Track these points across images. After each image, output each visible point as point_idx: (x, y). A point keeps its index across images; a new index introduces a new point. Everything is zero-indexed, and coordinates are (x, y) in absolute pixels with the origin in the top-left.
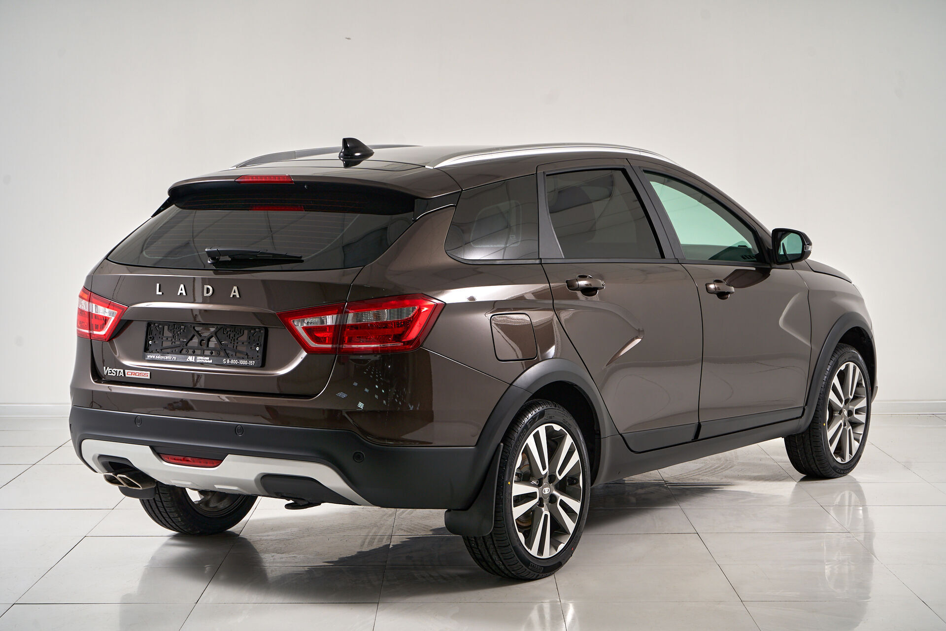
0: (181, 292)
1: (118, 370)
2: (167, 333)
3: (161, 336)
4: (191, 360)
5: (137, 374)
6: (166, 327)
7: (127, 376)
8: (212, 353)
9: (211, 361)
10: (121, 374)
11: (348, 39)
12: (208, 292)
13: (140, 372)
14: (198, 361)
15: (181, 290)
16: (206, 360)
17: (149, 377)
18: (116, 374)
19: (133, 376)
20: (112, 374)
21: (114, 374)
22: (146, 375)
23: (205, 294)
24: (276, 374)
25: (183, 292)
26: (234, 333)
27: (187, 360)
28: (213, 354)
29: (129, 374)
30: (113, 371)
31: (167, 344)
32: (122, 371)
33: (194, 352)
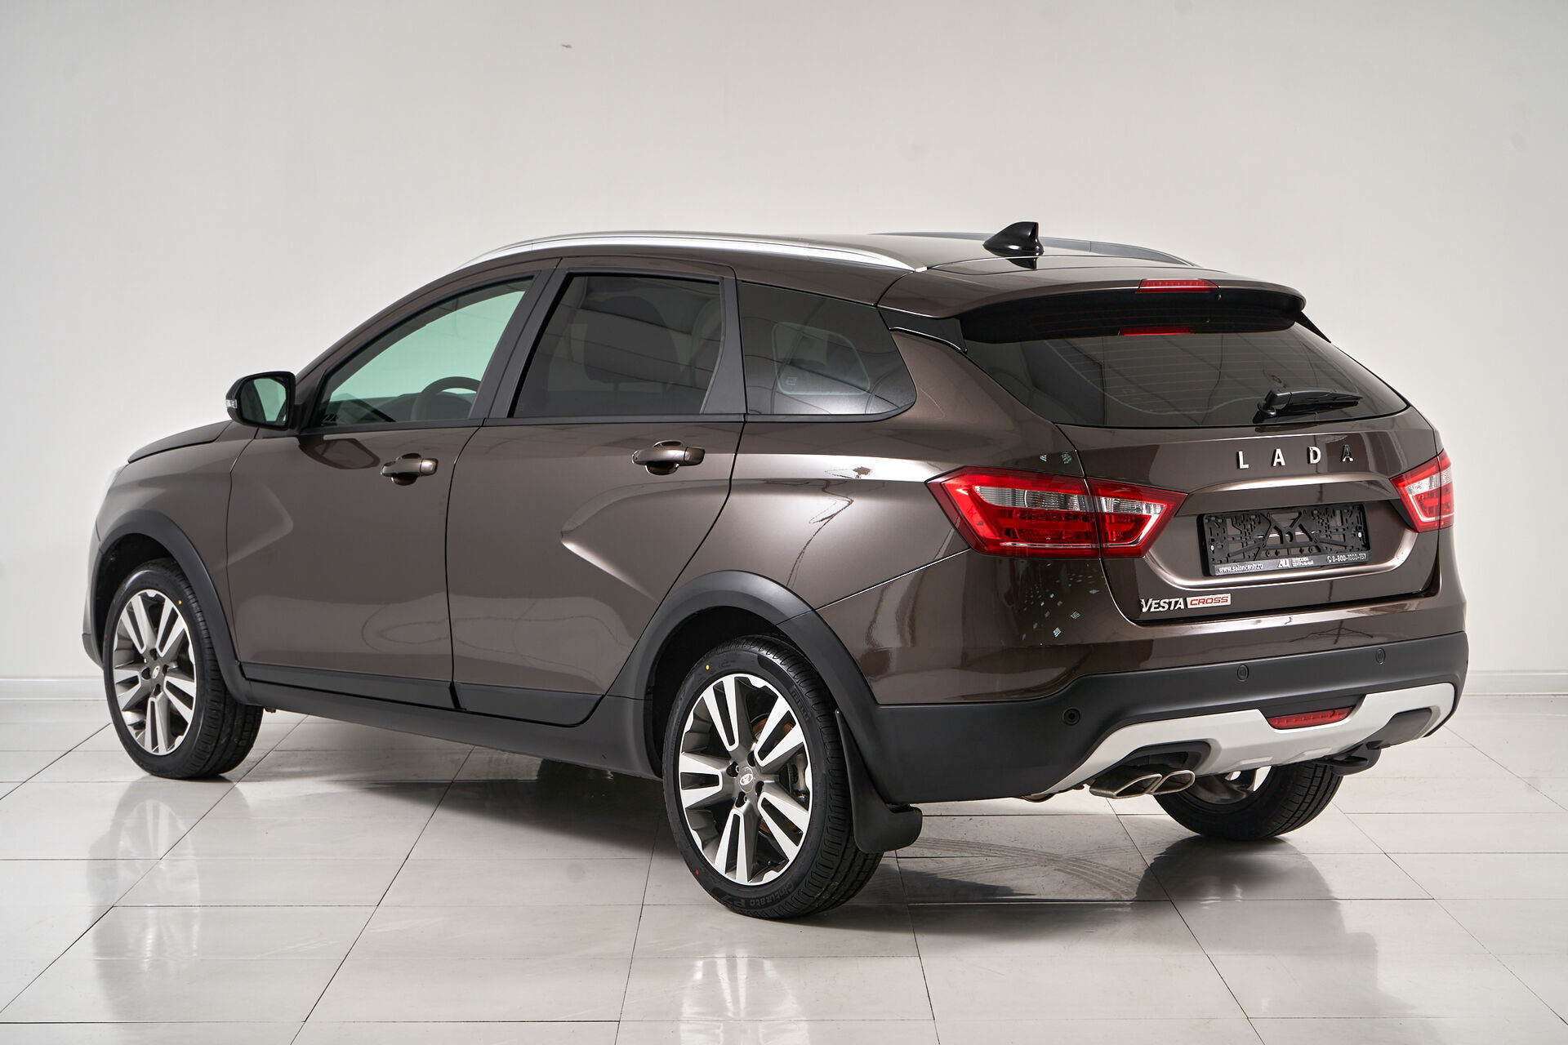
0: (1279, 460)
1: (1173, 601)
2: (1232, 531)
3: (1225, 535)
4: (1284, 566)
5: (1210, 601)
6: (1229, 521)
7: (1189, 606)
8: (1301, 551)
9: (1312, 563)
10: (1178, 606)
11: (567, 46)
12: (1315, 458)
13: (1213, 597)
14: (1295, 565)
15: (1280, 458)
16: (1305, 561)
17: (1229, 603)
18: (1169, 608)
19: (1201, 605)
20: (1161, 609)
21: (1164, 607)
22: (1225, 600)
23: (1312, 461)
24: (1392, 567)
25: (1282, 460)
26: (1326, 516)
27: (1280, 566)
28: (1305, 552)
29: (1194, 603)
30: (1162, 604)
31: (1236, 547)
32: (1181, 600)
33: (1277, 553)
